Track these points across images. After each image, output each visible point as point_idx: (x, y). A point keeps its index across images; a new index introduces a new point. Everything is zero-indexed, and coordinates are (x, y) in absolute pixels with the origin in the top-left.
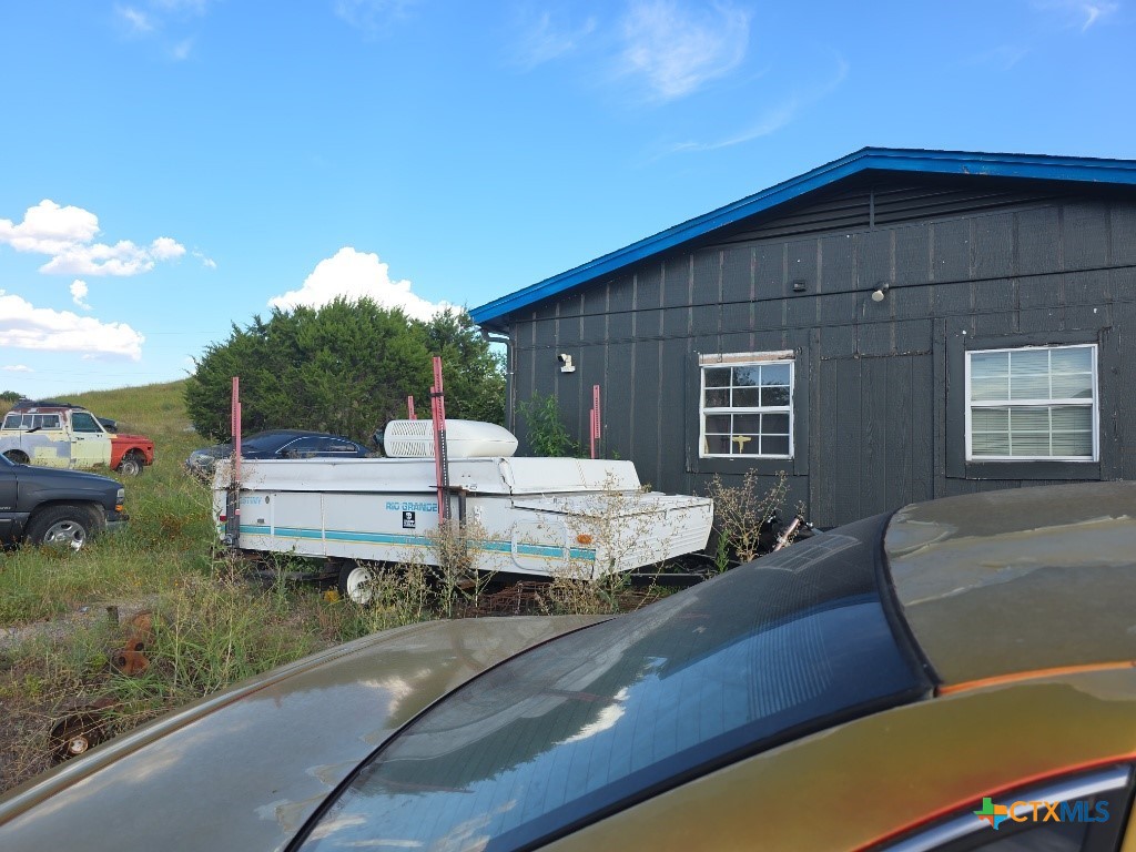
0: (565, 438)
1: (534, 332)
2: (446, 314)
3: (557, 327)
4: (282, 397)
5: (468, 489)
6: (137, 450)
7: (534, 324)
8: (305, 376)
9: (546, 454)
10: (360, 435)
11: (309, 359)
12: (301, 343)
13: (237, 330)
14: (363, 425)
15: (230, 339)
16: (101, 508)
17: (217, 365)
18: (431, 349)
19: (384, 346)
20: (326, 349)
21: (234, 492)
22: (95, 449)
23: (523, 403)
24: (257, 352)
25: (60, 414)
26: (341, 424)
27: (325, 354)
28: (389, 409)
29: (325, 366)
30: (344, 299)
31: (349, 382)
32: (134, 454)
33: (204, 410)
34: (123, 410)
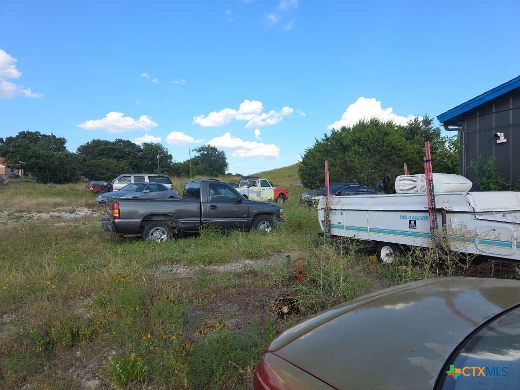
0: (501, 180)
1: (478, 122)
2: (415, 121)
3: (493, 118)
4: (337, 168)
5: (447, 209)
6: (282, 194)
7: (478, 118)
8: (347, 158)
9: (490, 190)
10: (373, 184)
11: (348, 151)
12: (345, 143)
13: (317, 141)
14: (375, 179)
15: (314, 145)
16: (275, 216)
17: (310, 156)
18: (407, 139)
19: (384, 140)
20: (356, 145)
21: (328, 210)
22: (268, 194)
23: (472, 163)
24: (326, 149)
25: (257, 181)
26: (363, 178)
27: (356, 148)
28: (386, 170)
29: (356, 153)
30: (364, 121)
31: (367, 159)
32: (282, 195)
33: (305, 176)
34: (274, 178)
